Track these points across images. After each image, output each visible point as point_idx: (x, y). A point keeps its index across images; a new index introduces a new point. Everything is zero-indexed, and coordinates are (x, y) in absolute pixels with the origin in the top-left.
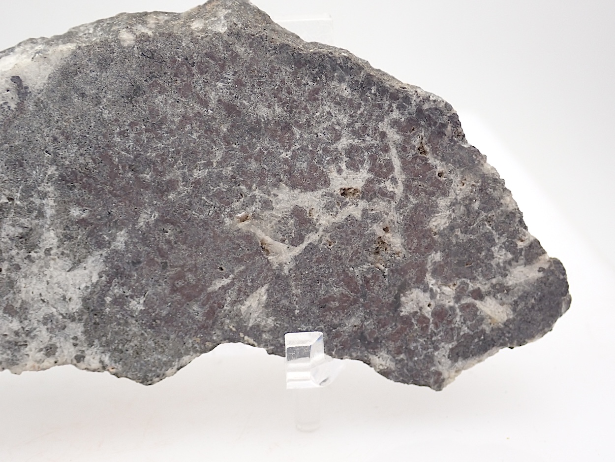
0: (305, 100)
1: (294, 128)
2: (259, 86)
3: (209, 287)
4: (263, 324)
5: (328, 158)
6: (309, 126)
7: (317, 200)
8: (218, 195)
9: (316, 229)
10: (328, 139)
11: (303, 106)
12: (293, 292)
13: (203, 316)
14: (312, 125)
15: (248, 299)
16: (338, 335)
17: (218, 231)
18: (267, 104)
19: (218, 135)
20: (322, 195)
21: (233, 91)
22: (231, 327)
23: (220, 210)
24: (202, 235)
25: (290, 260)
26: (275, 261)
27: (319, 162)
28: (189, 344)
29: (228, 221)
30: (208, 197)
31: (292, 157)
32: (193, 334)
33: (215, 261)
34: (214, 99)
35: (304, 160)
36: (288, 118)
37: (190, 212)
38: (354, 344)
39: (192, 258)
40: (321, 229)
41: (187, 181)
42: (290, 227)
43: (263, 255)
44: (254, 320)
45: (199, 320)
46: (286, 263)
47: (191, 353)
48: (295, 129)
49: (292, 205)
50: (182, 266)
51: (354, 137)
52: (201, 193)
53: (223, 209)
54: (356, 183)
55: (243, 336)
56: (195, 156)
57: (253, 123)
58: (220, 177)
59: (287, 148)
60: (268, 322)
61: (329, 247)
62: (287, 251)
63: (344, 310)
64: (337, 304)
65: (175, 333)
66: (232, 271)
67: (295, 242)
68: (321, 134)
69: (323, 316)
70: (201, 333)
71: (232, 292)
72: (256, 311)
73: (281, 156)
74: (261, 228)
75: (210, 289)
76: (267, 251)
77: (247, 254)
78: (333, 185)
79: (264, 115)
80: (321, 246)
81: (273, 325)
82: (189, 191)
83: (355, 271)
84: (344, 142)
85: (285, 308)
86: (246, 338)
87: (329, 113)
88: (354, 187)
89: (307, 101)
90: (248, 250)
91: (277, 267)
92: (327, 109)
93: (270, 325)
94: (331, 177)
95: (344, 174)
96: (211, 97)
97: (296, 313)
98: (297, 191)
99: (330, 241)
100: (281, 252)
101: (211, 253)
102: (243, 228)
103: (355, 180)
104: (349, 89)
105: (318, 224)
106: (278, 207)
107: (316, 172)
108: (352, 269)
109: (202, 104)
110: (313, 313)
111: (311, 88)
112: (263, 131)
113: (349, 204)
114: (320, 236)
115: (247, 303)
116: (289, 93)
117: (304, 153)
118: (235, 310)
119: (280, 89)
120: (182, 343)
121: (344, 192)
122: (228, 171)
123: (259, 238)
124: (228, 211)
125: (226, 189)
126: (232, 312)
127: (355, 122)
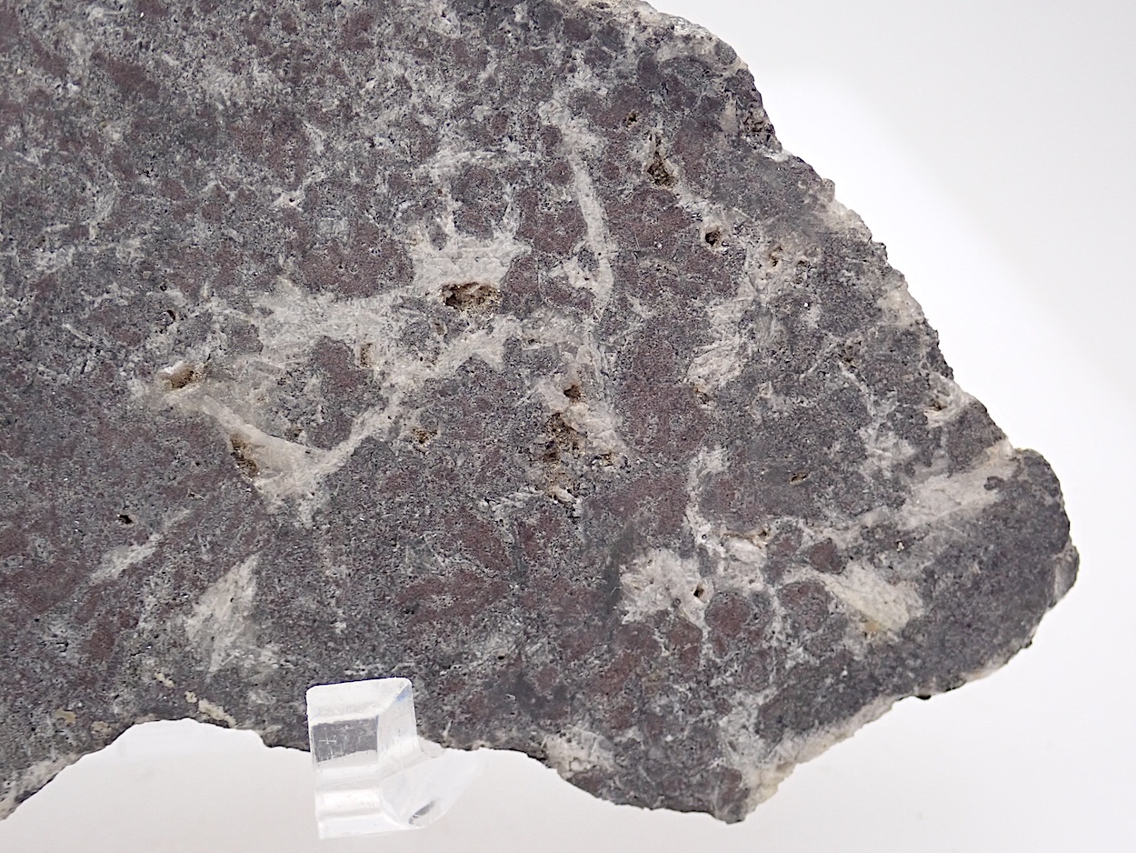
0: (334, 48)
1: (309, 126)
2: (207, 12)
3: (92, 570)
4: (247, 664)
5: (405, 205)
6: (351, 119)
7: (380, 319)
8: (108, 317)
9: (381, 399)
10: (403, 152)
11: (329, 65)
12: (328, 573)
13: (82, 650)
14: (357, 114)
15: (203, 598)
16: (454, 685)
17: (111, 415)
18: (229, 61)
19: (98, 151)
20: (393, 307)
21: (132, 30)
22: (161, 677)
23: (114, 357)
24: (67, 429)
25: (315, 487)
26: (274, 490)
27: (380, 217)
28: (44, 729)
29: (137, 388)
30: (78, 323)
31: (308, 206)
32: (55, 702)
33: (107, 499)
34: (82, 52)
35: (339, 213)
36: (290, 99)
37: (30, 366)
38: (500, 707)
39: (44, 495)
40: (395, 399)
41: (18, 283)
42: (311, 396)
43: (239, 476)
44: (223, 654)
45: (72, 661)
46: (303, 496)
47: (53, 754)
48: (310, 128)
49: (311, 338)
50: (18, 517)
51: (473, 144)
52: (58, 314)
53: (121, 356)
54: (485, 270)
55: (194, 700)
56: (35, 211)
57: (193, 117)
58: (109, 267)
59: (292, 180)
60: (262, 659)
61: (421, 446)
62: (303, 462)
63: (469, 616)
64: (448, 600)
65: (5, 700)
66: (156, 525)
67: (326, 437)
68: (382, 140)
69: (412, 635)
70: (77, 697)
71: (159, 581)
72: (227, 631)
73: (276, 203)
74: (230, 403)
75: (97, 576)
76: (251, 464)
77: (197, 477)
78: (421, 277)
79: (223, 91)
80: (397, 444)
81: (276, 666)
82: (24, 308)
83: (494, 509)
84: (447, 160)
85: (307, 619)
86: (204, 705)
87: (402, 81)
88: (481, 280)
89: (339, 49)
90: (198, 464)
91: (280, 508)
92: (395, 70)
93: (269, 666)
94: (415, 257)
95: (451, 247)
96: (74, 48)
97: (338, 631)
98: (324, 298)
99: (420, 428)
100: (289, 466)
101: (94, 477)
102: (181, 405)
103: (481, 261)
104: (452, 15)
105: (386, 384)
106: (274, 342)
107: (372, 243)
108: (486, 504)
109: (48, 69)
110: (385, 627)
111: (348, 15)
112: (222, 137)
113: (469, 328)
114: (393, 418)
115: (202, 610)
116: (290, 29)
117: (339, 192)
118: (169, 629)
119: (263, 20)
120: (27, 728)
121: (455, 296)
122: (131, 249)
123: (226, 431)
124: (136, 359)
125: (127, 299)
126: (162, 637)
127: (475, 104)
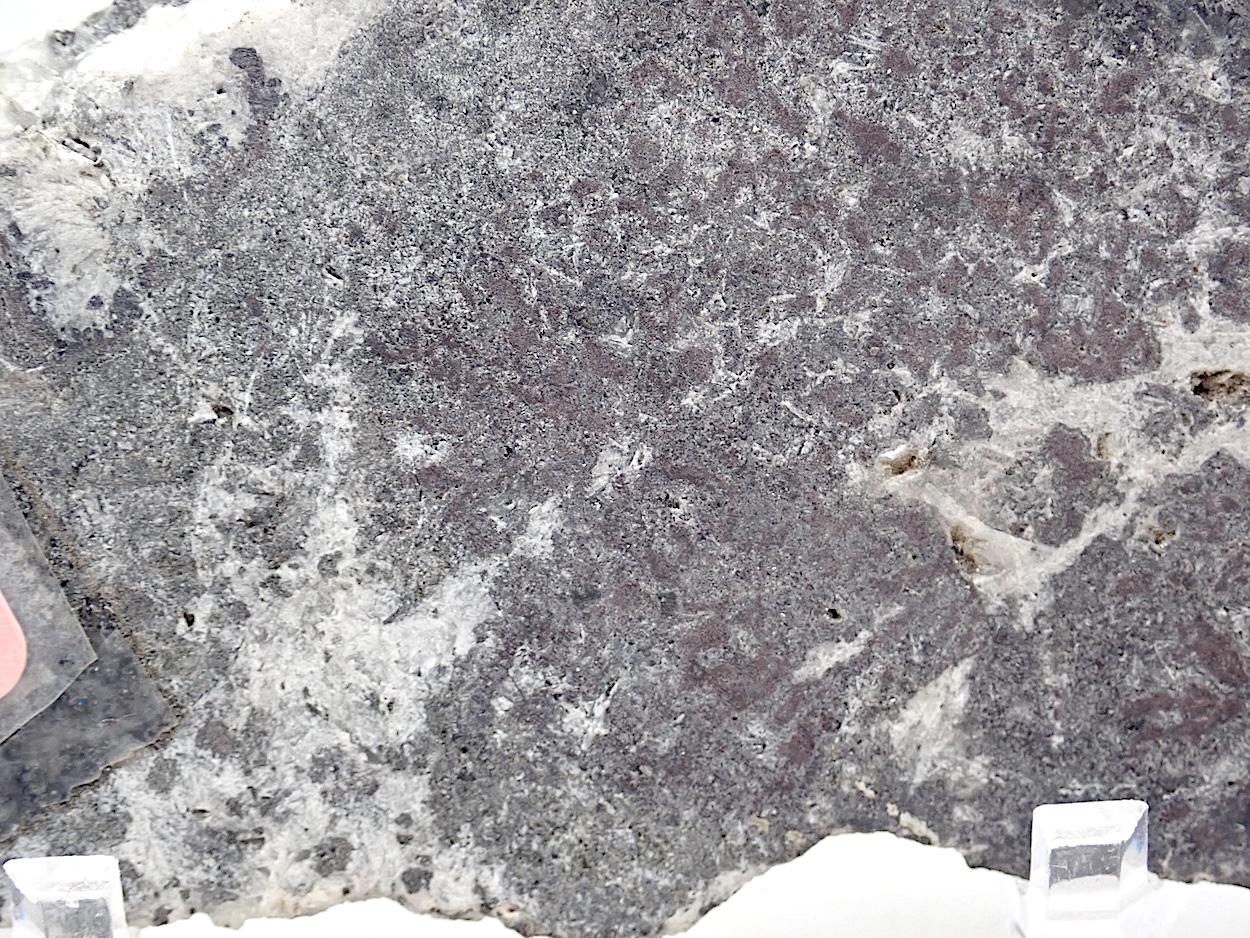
0: (1092, 111)
1: (1058, 194)
2: (959, 70)
3: (796, 666)
4: (955, 776)
5: (1156, 284)
6: (1103, 188)
7: (1122, 407)
8: (829, 395)
9: (1116, 494)
10: (1159, 226)
11: (1085, 129)
12: (1047, 681)
13: (780, 752)
14: (1112, 184)
15: (911, 703)
16: (1178, 811)
17: (827, 501)
18: (978, 123)
19: (832, 217)
20: (1136, 394)
21: (878, 88)
22: (861, 786)
23: (835, 438)
24: (779, 515)
25: (1039, 586)
26: (994, 589)
27: (1129, 296)
28: (735, 837)
29: (855, 472)
30: (798, 401)
31: (1051, 282)
32: (749, 808)
33: (816, 591)
34: (823, 110)
35: (1083, 290)
36: (1040, 165)
37: (745, 445)
38: (1227, 837)
39: (751, 583)
40: (1132, 494)
41: (738, 356)
42: (1041, 488)
43: (958, 571)
44: (929, 765)
45: (768, 765)
46: (1025, 597)
47: (743, 863)
48: (1060, 198)
49: (1045, 425)
50: (722, 606)
51: (1236, 219)
52: (777, 390)
53: (841, 438)
54: (1240, 357)
55: (896, 813)
56: (762, 279)
57: (935, 182)
58: (835, 341)
59: (1036, 253)
60: (971, 772)
61: (1156, 547)
62: (1029, 559)
63: (1198, 736)
64: (1177, 717)
65: (696, 803)
66: (866, 621)
67: (1054, 533)
68: (1137, 212)
69: (1135, 753)
70: (772, 803)
71: (866, 682)
72: (935, 740)
73: (1017, 277)
74: (954, 493)
75: (801, 674)
76: (970, 559)
77: (913, 571)
78: (1168, 364)
79: (969, 156)
80: (1131, 543)
81: (985, 781)
82: (743, 383)
83: (1233, 619)
84: (1205, 237)
85: (1021, 731)
86: (906, 818)
87: (1164, 149)
88: (1234, 368)
89: (1098, 112)
90: (914, 557)
91: (1000, 608)
92: (1157, 135)
93: (976, 780)
94: (1163, 340)
95: (1204, 330)
96: (814, 105)
97: (1054, 746)
98: (1062, 382)
99: (1158, 527)
100: (1012, 563)
101: (804, 567)
102: (901, 493)
103: (1236, 347)
104: (1223, 78)
105: (1124, 478)
106: (1005, 428)
107: (1118, 324)
108: (1224, 613)
109: (785, 127)
110: (1106, 744)
111: (1110, 76)
112: (964, 205)
113: (1218, 419)
114: (1129, 515)
115: (909, 715)
116: (1045, 89)
117: (1087, 267)
118: (873, 735)
119: (1018, 80)
120: (717, 834)
121: (1204, 384)
122: (859, 323)
123: (948, 523)
124: (857, 442)
125: (852, 375)
126: (865, 743)
127: (1241, 175)
